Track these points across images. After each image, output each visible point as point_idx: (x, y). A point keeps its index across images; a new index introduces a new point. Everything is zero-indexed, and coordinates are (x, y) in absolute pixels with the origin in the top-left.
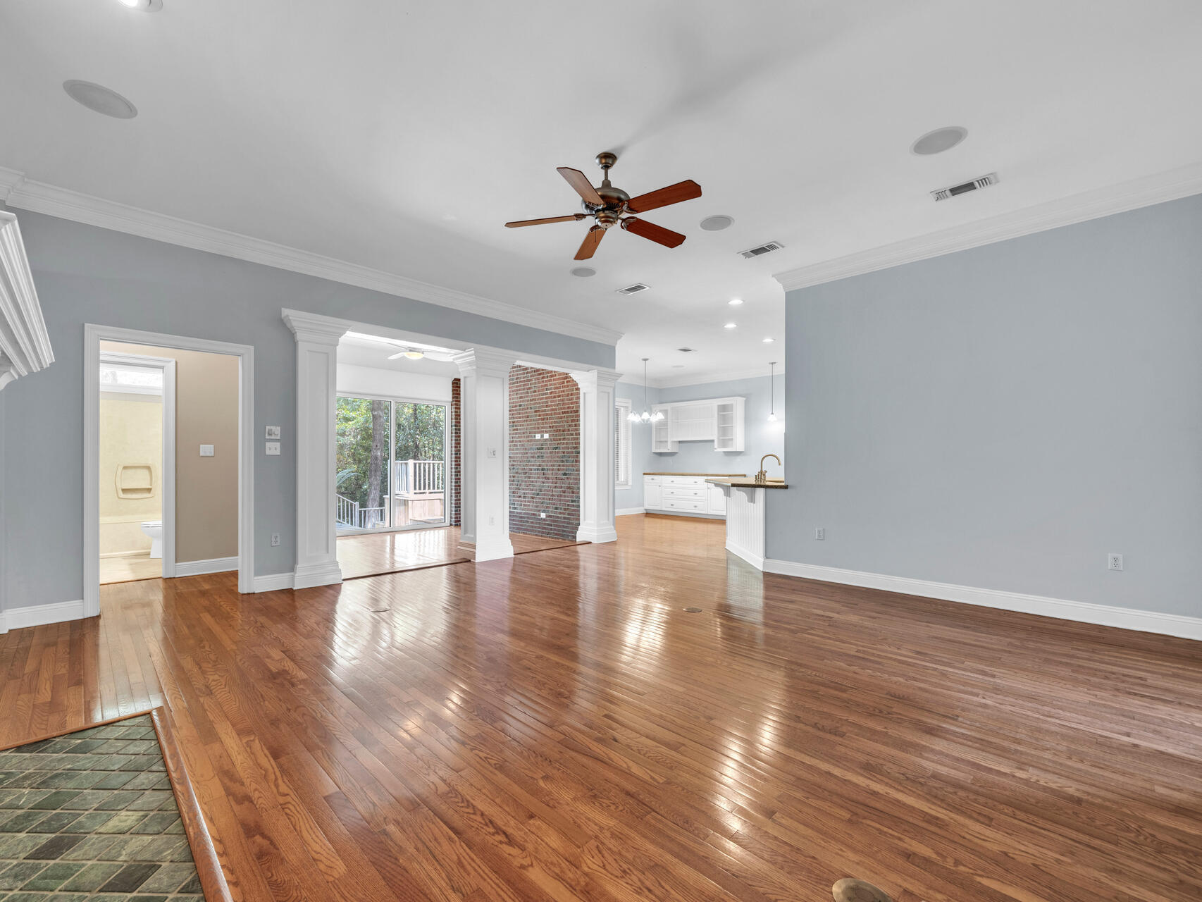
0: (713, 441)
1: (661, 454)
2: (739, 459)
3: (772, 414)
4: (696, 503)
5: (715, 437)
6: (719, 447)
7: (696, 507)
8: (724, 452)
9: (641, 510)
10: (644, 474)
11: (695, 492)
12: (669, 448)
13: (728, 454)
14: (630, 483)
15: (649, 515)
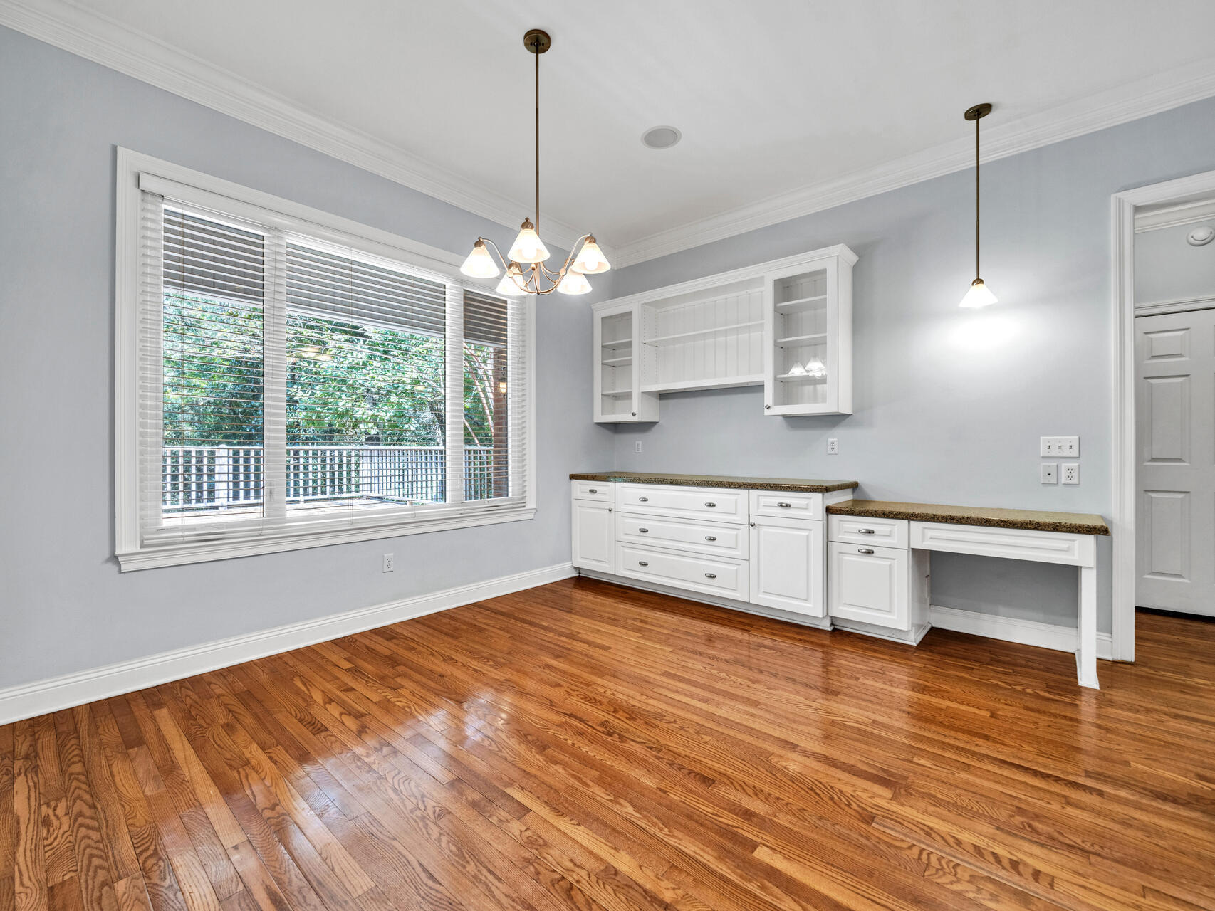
0: (758, 388)
1: (616, 428)
2: (835, 436)
3: (979, 281)
4: (712, 567)
5: (767, 377)
6: (776, 403)
7: (712, 577)
8: (787, 418)
9: (563, 572)
10: (573, 477)
11: (712, 532)
12: (635, 411)
13: (796, 421)
14: (531, 504)
15: (583, 582)
